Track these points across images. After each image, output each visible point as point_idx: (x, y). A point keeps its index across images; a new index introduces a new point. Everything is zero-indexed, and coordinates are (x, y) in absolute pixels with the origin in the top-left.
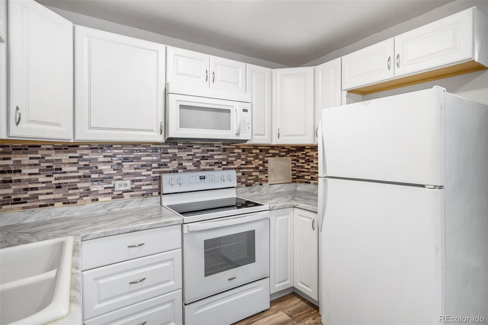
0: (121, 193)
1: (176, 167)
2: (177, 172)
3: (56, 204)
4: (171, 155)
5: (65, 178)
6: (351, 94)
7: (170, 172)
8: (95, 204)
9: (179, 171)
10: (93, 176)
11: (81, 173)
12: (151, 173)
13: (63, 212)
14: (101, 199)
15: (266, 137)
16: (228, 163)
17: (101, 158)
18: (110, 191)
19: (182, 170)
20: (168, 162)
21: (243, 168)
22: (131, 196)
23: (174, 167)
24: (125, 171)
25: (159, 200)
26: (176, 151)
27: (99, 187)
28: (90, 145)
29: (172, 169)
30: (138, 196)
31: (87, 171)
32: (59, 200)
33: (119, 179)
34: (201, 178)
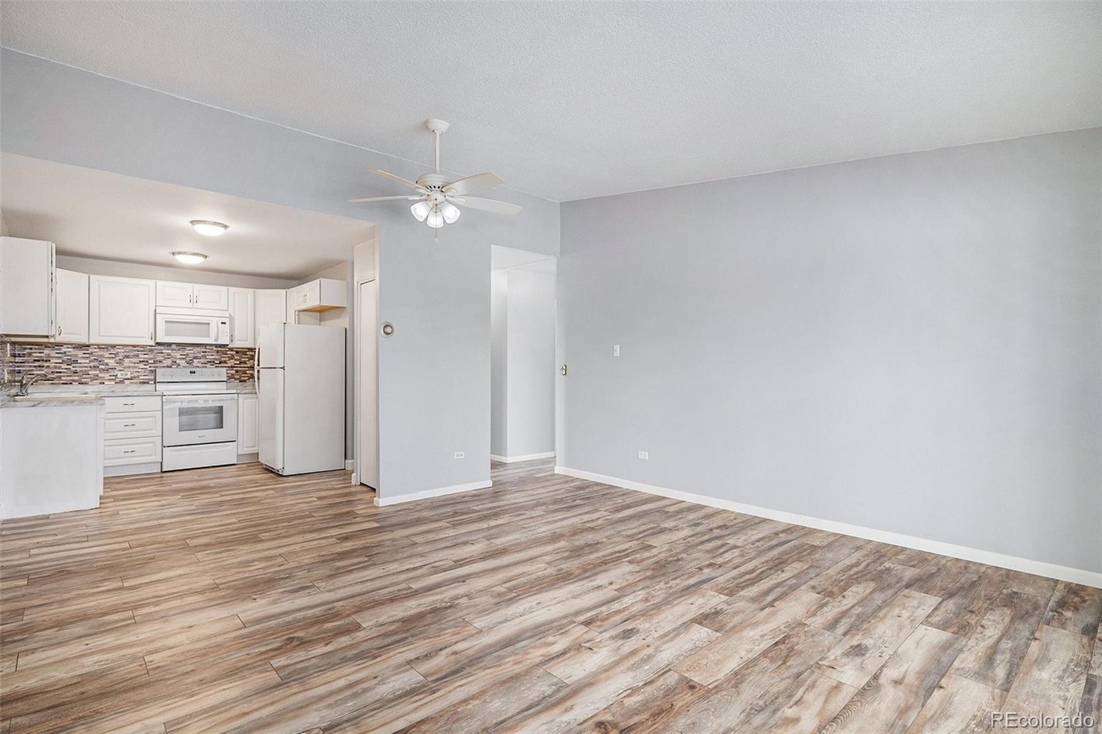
0: (122, 379)
1: (170, 364)
2: (172, 367)
3: (74, 383)
4: (165, 355)
5: (80, 367)
6: (304, 316)
7: (164, 367)
8: (102, 385)
10: (101, 367)
11: (92, 364)
12: (147, 367)
13: (77, 389)
14: (107, 383)
15: (248, 342)
16: (220, 363)
17: (107, 355)
18: (114, 378)
19: (176, 366)
20: (163, 360)
21: (236, 367)
22: (131, 382)
23: (168, 363)
24: (126, 364)
25: (154, 388)
27: (107, 376)
28: (99, 346)
29: (166, 365)
30: (136, 383)
31: (96, 363)
32: (75, 381)
33: (120, 370)
34: (191, 372)
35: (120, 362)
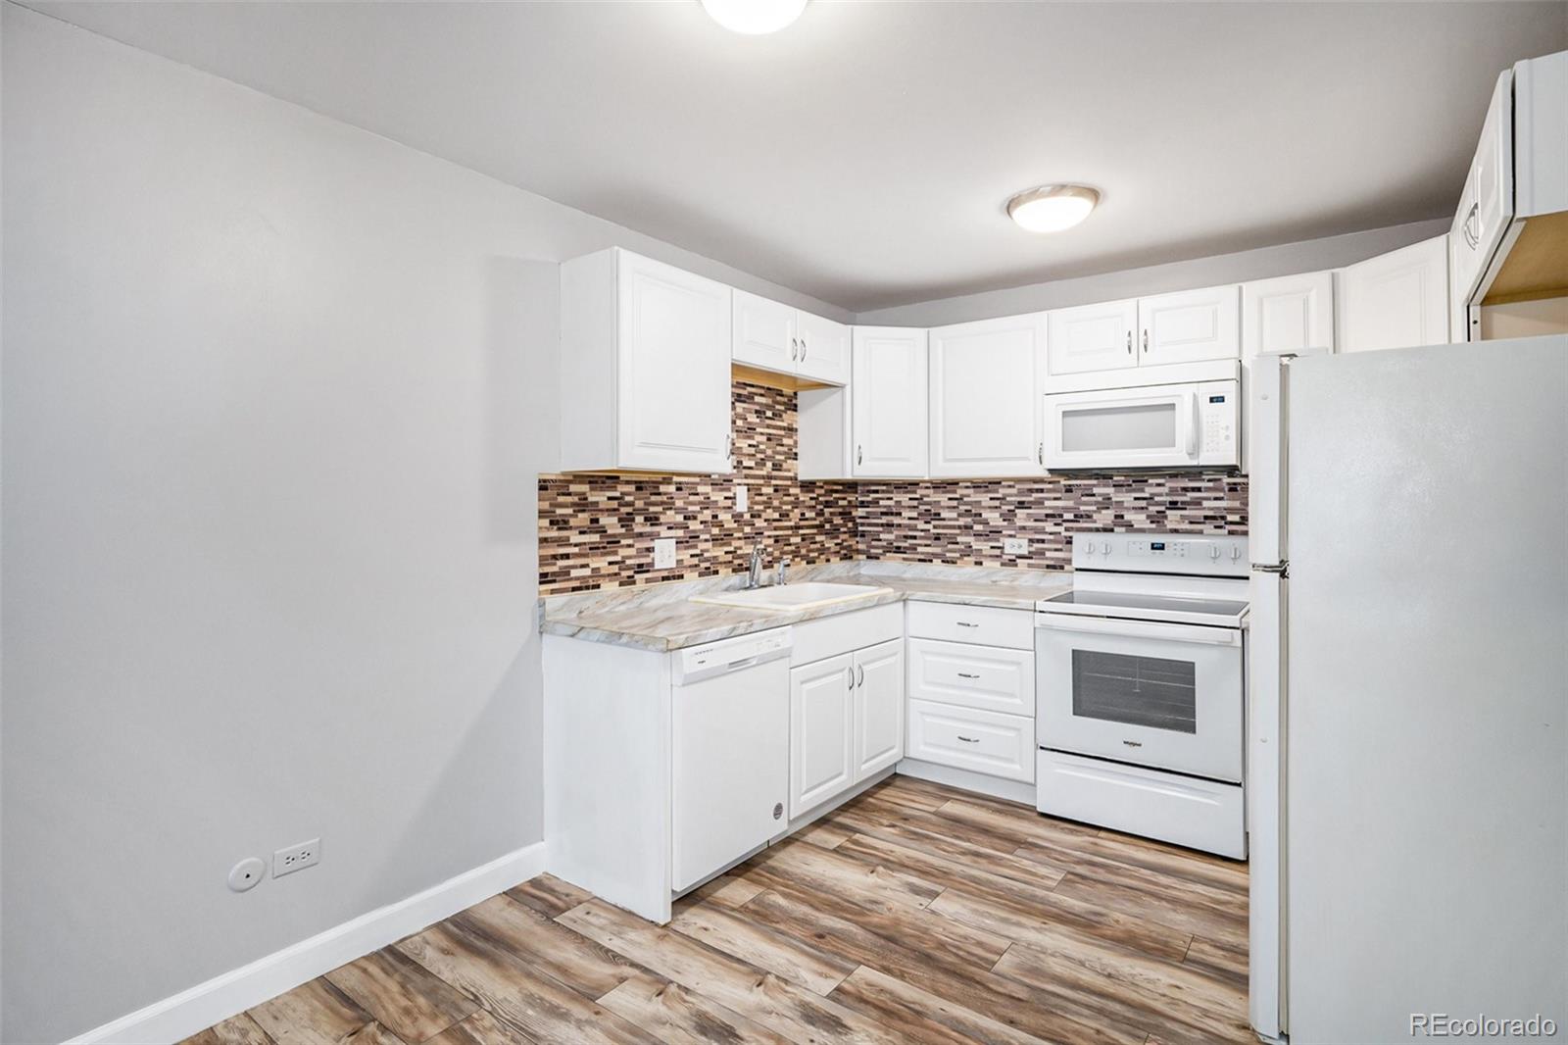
0: (1014, 557)
1: (1110, 522)
2: (1112, 530)
3: (934, 560)
4: (1100, 499)
5: (944, 527)
7: (1097, 530)
8: (978, 567)
9: (1116, 529)
10: (978, 527)
11: (962, 522)
12: (1060, 529)
13: (940, 573)
14: (987, 563)
17: (986, 501)
18: (997, 552)
19: (1123, 529)
20: (1095, 512)
22: (1030, 565)
23: (1106, 522)
24: (1019, 523)
25: (1069, 579)
26: (1110, 491)
27: (984, 546)
28: (972, 482)
29: (1101, 526)
30: (1038, 566)
31: (969, 520)
32: (936, 556)
33: (1011, 536)
34: (1153, 547)
35: (1009, 517)
